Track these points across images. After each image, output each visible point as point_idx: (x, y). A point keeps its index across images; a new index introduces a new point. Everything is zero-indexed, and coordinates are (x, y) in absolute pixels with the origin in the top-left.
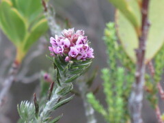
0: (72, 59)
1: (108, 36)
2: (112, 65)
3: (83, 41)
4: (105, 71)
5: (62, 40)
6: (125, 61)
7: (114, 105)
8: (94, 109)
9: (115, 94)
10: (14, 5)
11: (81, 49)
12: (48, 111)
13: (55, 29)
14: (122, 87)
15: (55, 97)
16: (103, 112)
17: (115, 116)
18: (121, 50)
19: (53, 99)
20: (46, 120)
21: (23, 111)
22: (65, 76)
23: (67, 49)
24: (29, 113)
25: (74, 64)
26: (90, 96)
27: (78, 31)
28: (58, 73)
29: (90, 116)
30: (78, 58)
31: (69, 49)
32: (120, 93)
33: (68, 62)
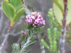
0: (36, 25)
1: (50, 14)
2: (52, 27)
3: (40, 17)
4: (49, 29)
5: (31, 17)
6: (58, 25)
7: (53, 44)
8: (44, 46)
9: (53, 39)
10: (10, 2)
11: (39, 21)
12: (25, 48)
13: (27, 11)
14: (56, 36)
15: (28, 41)
16: (48, 47)
17: (53, 49)
18: (56, 20)
19: (27, 42)
20: (24, 52)
21: (14, 48)
22: (33, 32)
23: (34, 20)
24: (17, 48)
25: (37, 27)
26: (42, 40)
27: (38, 13)
28: (30, 31)
29: (43, 49)
30: (38, 25)
31: (34, 21)
32: (55, 39)
33: (34, 26)
